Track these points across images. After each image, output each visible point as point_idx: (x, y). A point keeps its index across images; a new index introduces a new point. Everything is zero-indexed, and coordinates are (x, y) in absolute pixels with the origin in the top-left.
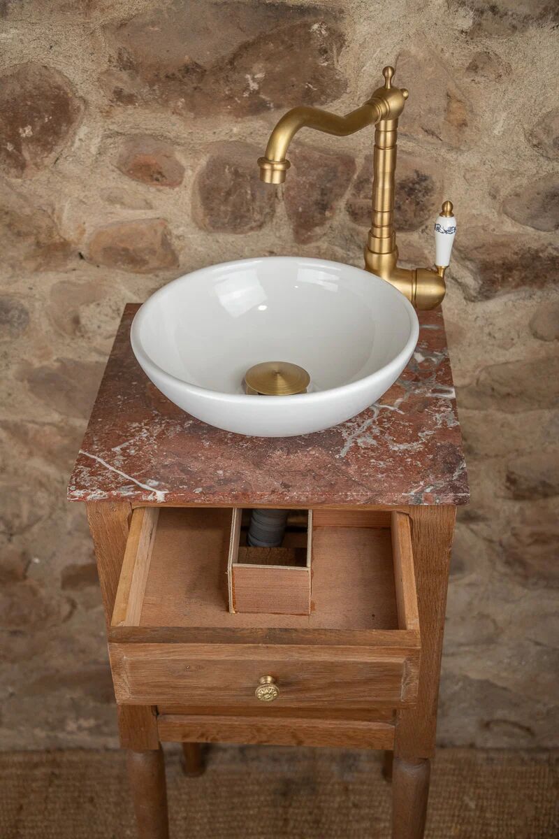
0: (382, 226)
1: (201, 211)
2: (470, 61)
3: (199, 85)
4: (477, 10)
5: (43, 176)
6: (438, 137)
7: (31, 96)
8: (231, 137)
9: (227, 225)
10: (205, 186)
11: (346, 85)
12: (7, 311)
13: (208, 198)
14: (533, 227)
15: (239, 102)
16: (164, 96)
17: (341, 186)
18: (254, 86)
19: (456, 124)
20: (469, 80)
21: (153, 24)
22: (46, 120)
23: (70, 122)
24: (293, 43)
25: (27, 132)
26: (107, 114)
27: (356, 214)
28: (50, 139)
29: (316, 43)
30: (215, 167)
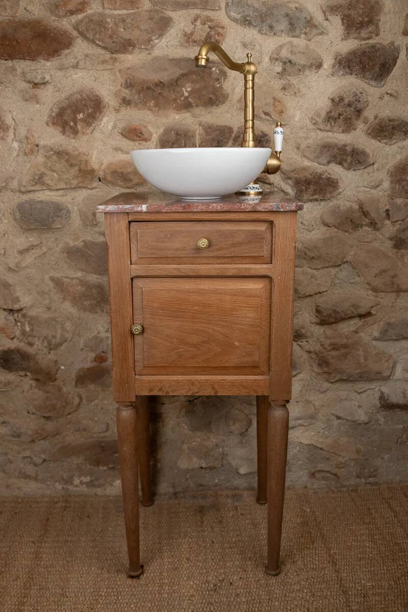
0: (249, 128)
2: (282, 86)
3: (161, 92)
4: (283, 62)
5: (85, 138)
6: (270, 117)
7: (85, 100)
8: (175, 120)
10: (162, 139)
11: (228, 97)
12: (61, 211)
14: (317, 163)
15: (179, 102)
16: (145, 100)
17: (227, 139)
18: (186, 94)
19: (279, 112)
20: (282, 94)
21: (142, 68)
22: (90, 111)
23: (101, 112)
24: (204, 76)
25: (81, 116)
26: (117, 111)
28: (90, 121)
29: (214, 76)
30: (167, 132)
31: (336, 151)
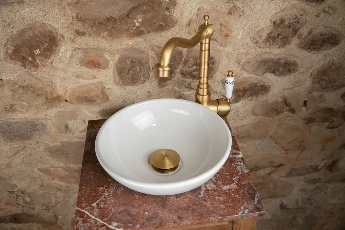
0: (204, 84)
1: (117, 78)
2: (229, 10)
3: (113, 26)
5: (46, 69)
6: (217, 41)
8: (128, 46)
9: (129, 83)
10: (119, 68)
11: (177, 22)
12: (36, 126)
13: (120, 73)
14: (254, 74)
15: (131, 31)
16: (98, 31)
17: (178, 64)
18: (138, 24)
19: (224, 36)
20: (228, 18)
21: (91, 1)
22: (46, 46)
23: (56, 46)
24: (154, 6)
25: (38, 52)
26: (73, 41)
27: (184, 74)
28: (48, 54)
29: (164, 6)
30: (122, 60)
31: (271, 64)
